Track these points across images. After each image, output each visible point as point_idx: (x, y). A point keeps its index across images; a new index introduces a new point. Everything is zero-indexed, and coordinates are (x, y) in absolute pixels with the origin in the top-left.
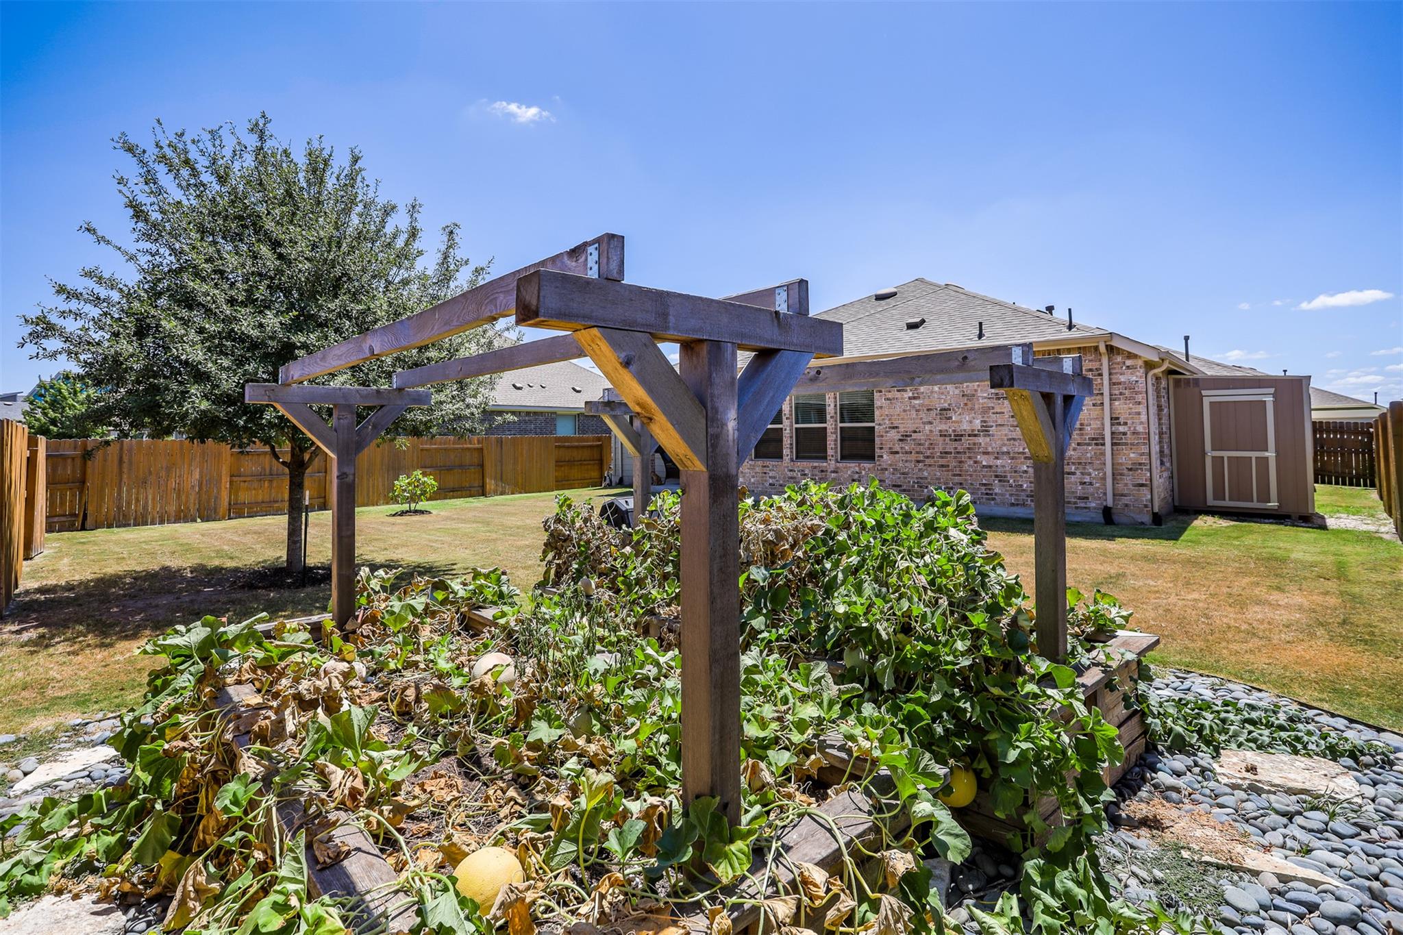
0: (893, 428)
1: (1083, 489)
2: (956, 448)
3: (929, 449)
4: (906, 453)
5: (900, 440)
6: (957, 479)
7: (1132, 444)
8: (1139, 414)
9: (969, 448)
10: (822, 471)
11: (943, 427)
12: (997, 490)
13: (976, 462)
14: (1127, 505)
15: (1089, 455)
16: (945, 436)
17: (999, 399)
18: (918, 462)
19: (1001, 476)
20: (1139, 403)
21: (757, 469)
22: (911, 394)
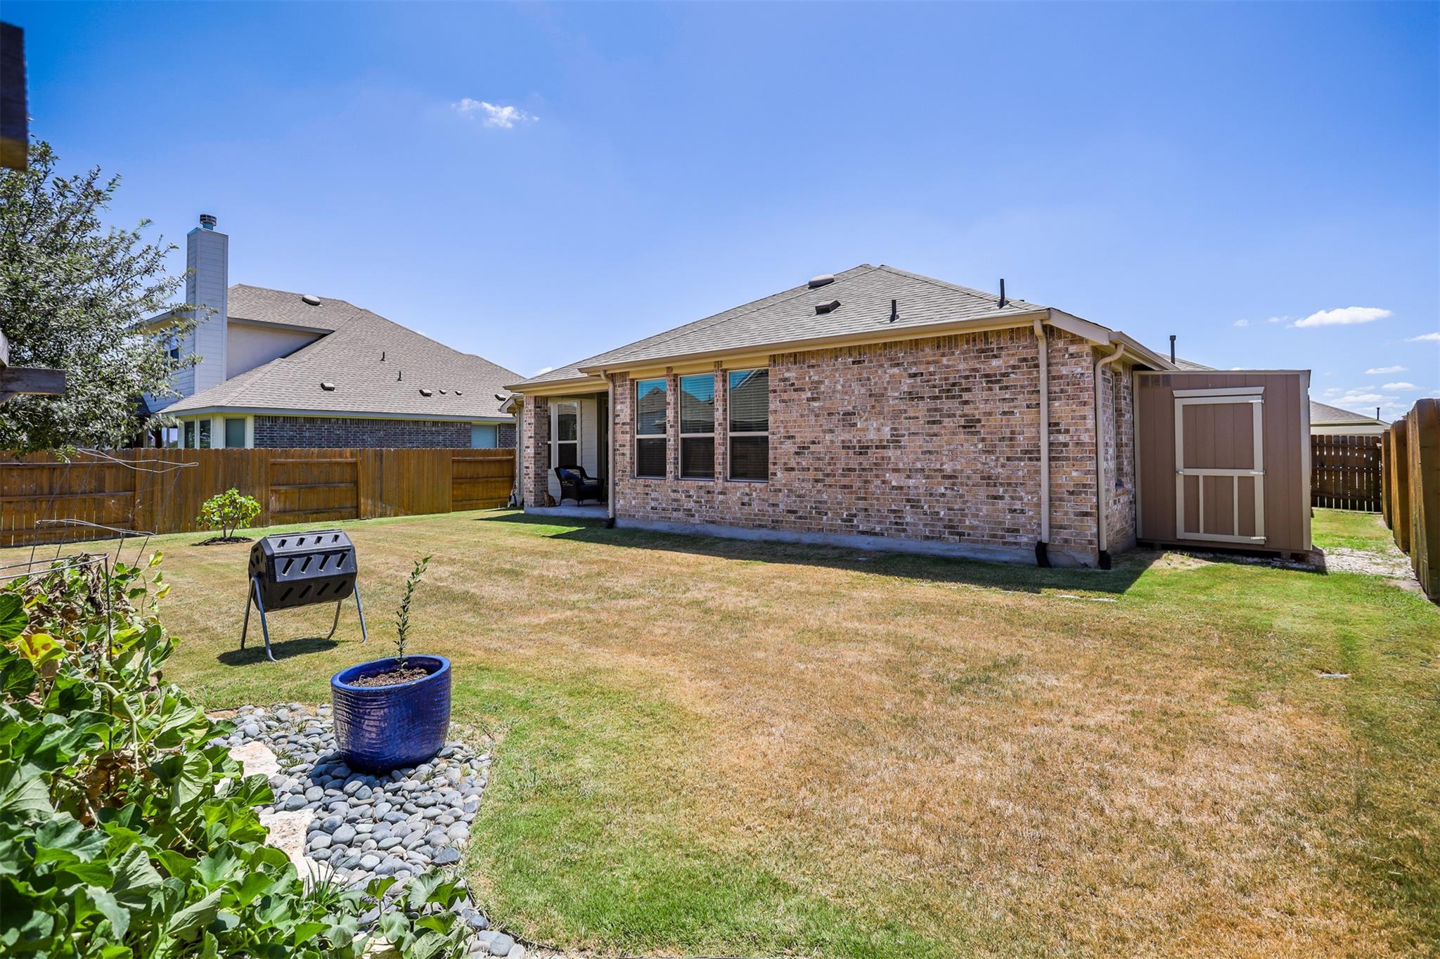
0: (789, 438)
1: (1013, 518)
2: (861, 464)
3: (829, 464)
4: (803, 469)
5: (797, 453)
6: (861, 504)
7: (1075, 459)
8: (1084, 418)
9: (876, 464)
10: (709, 492)
11: (846, 436)
12: (908, 519)
13: (884, 482)
14: (1066, 541)
15: (1020, 473)
16: (849, 448)
17: (912, 399)
18: (817, 481)
19: (914, 501)
20: (1085, 404)
21: (639, 490)
22: (809, 395)
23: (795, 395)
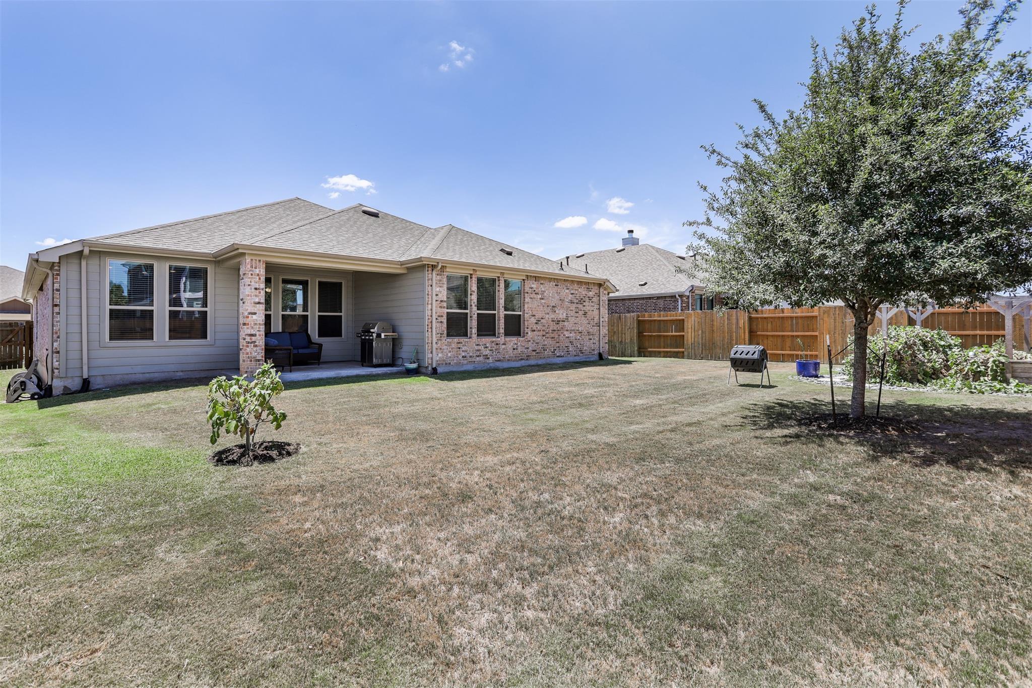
0: (533, 315)
2: (557, 328)
4: (538, 330)
5: (536, 323)
9: (561, 328)
10: (496, 344)
12: (570, 349)
18: (543, 336)
19: (572, 342)
23: (535, 296)
